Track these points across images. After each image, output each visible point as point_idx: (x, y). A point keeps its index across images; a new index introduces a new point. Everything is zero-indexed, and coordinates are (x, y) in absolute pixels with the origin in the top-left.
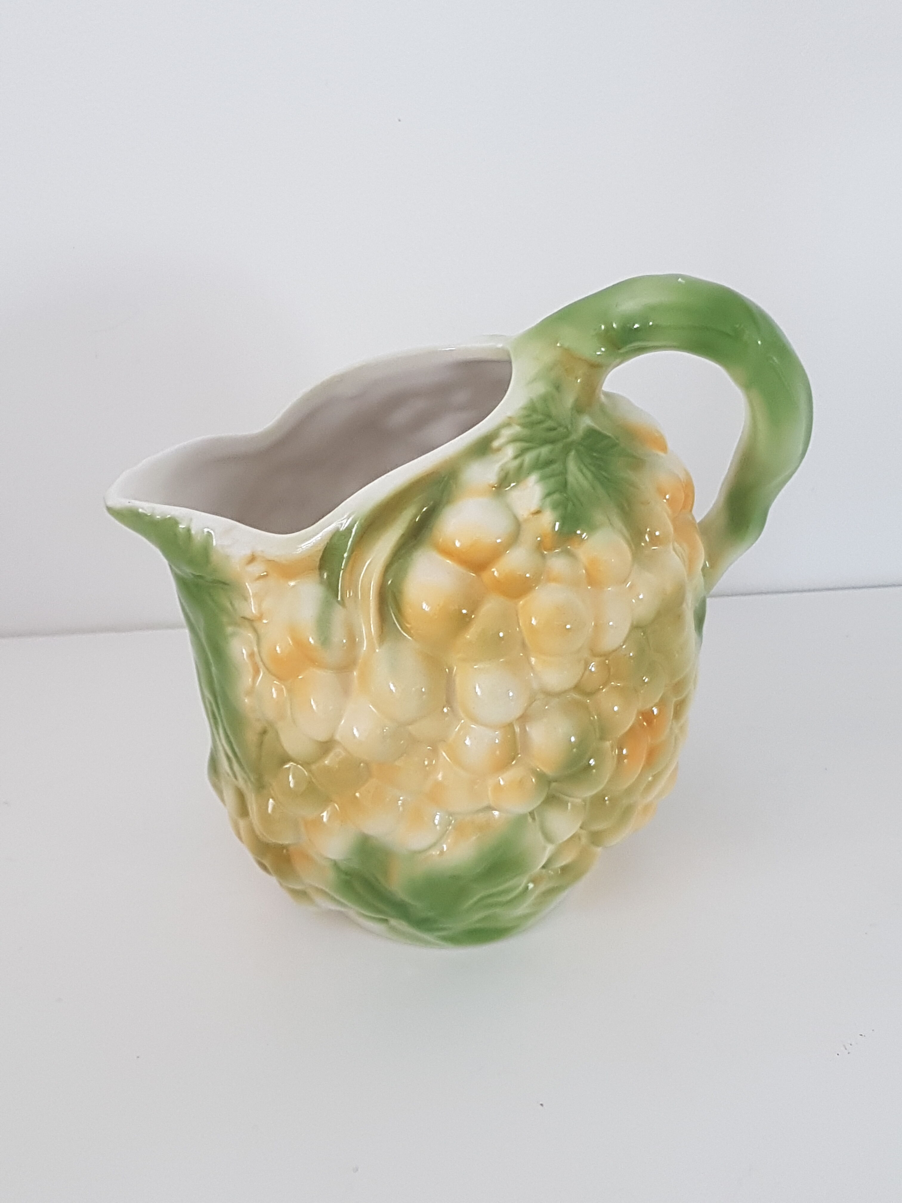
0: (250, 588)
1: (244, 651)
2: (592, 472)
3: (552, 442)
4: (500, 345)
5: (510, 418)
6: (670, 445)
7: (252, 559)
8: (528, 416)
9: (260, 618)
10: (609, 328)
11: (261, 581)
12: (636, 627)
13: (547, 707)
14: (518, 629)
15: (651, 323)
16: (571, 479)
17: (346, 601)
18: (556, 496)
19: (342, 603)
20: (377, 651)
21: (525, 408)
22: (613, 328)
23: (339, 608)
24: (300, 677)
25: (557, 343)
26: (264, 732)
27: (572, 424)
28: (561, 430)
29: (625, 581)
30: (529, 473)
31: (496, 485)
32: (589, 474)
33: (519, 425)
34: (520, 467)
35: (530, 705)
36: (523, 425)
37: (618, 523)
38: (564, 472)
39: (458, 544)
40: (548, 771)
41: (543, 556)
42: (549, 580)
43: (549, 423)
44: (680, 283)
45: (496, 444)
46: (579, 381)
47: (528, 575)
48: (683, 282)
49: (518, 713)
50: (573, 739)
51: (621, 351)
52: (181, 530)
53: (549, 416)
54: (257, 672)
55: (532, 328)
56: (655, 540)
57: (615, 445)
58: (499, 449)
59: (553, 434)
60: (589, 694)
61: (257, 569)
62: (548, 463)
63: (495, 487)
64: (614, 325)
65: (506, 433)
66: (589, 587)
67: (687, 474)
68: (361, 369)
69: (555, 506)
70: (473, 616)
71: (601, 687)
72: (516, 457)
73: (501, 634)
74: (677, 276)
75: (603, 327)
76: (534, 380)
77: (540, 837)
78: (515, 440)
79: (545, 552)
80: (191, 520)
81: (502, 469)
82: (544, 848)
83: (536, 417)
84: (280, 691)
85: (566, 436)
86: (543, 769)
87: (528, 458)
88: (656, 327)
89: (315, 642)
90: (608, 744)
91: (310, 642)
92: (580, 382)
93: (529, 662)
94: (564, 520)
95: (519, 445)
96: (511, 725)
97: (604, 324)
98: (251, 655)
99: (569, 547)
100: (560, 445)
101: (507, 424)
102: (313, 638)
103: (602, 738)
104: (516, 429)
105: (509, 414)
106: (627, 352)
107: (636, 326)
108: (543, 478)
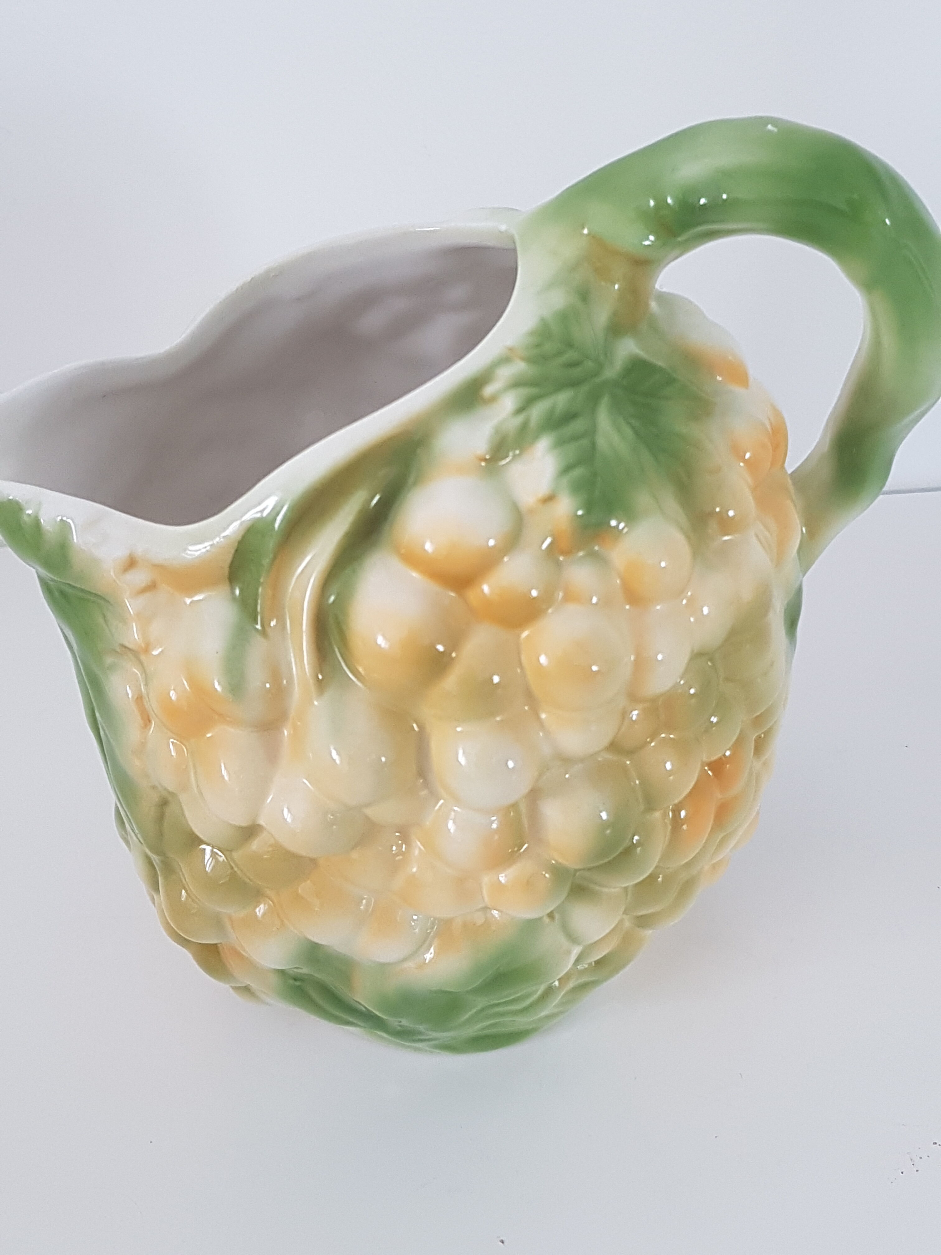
0: (131, 606)
1: (129, 691)
2: (633, 428)
3: (574, 384)
4: (503, 228)
5: (511, 349)
6: (752, 372)
7: (131, 563)
8: (538, 346)
9: (147, 649)
10: (661, 203)
11: (148, 595)
12: (698, 656)
13: (567, 776)
14: (519, 671)
15: (725, 196)
16: (601, 442)
17: (269, 630)
18: (578, 472)
19: (264, 633)
20: (316, 703)
21: (532, 333)
22: (668, 205)
23: (259, 638)
24: (209, 735)
25: (583, 228)
26: (164, 803)
27: (606, 354)
28: (589, 364)
29: (681, 593)
30: (536, 437)
31: (488, 457)
32: (629, 432)
33: (524, 359)
34: (524, 427)
35: (540, 776)
36: (529, 360)
37: (671, 504)
38: (591, 432)
39: (428, 547)
40: (570, 862)
41: (558, 564)
42: (569, 598)
43: (571, 355)
44: (770, 131)
45: (488, 390)
46: (617, 287)
47: (534, 593)
48: (775, 130)
49: (524, 789)
50: (604, 815)
51: (679, 239)
52: (25, 518)
53: (569, 344)
54: (147, 721)
55: (551, 203)
56: (726, 525)
57: (670, 381)
58: (493, 399)
59: (576, 372)
60: (630, 752)
61: (139, 577)
62: (569, 417)
63: (485, 460)
64: (669, 201)
65: (505, 374)
66: (627, 607)
67: (778, 414)
68: (309, 258)
69: (577, 487)
70: (454, 655)
71: (648, 740)
72: (520, 411)
73: (496, 679)
74: (764, 121)
75: (652, 203)
76: (551, 285)
77: (562, 939)
78: (517, 384)
79: (561, 558)
80: (40, 504)
81: (497, 430)
82: (569, 952)
83: (548, 347)
84: (179, 751)
85: (597, 374)
86: (560, 861)
87: (537, 411)
88: (732, 203)
89: (224, 688)
90: (657, 815)
91: (216, 689)
92: (619, 289)
93: (538, 718)
94: (589, 506)
95: (525, 392)
96: (514, 806)
97: (655, 199)
98: (139, 699)
99: (596, 548)
100: (585, 389)
101: (505, 360)
102: (219, 683)
103: (650, 807)
104: (519, 367)
105: (509, 343)
106: (686, 241)
107: (703, 201)
108: (560, 443)
